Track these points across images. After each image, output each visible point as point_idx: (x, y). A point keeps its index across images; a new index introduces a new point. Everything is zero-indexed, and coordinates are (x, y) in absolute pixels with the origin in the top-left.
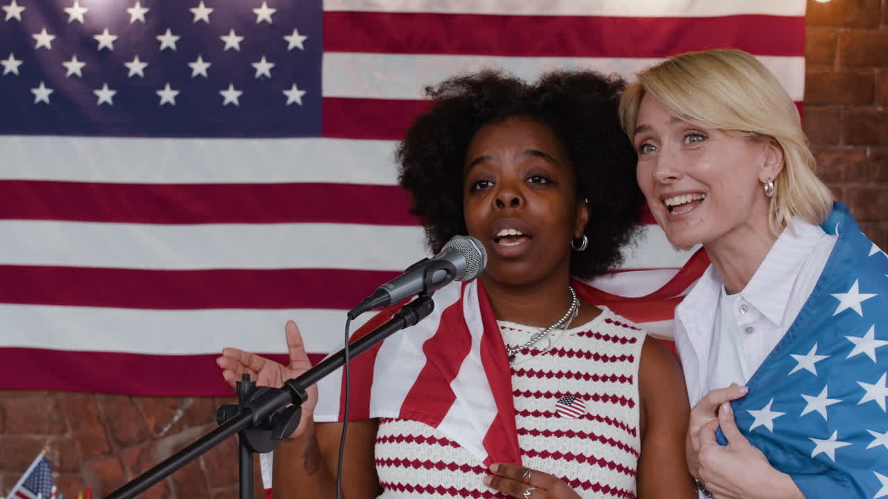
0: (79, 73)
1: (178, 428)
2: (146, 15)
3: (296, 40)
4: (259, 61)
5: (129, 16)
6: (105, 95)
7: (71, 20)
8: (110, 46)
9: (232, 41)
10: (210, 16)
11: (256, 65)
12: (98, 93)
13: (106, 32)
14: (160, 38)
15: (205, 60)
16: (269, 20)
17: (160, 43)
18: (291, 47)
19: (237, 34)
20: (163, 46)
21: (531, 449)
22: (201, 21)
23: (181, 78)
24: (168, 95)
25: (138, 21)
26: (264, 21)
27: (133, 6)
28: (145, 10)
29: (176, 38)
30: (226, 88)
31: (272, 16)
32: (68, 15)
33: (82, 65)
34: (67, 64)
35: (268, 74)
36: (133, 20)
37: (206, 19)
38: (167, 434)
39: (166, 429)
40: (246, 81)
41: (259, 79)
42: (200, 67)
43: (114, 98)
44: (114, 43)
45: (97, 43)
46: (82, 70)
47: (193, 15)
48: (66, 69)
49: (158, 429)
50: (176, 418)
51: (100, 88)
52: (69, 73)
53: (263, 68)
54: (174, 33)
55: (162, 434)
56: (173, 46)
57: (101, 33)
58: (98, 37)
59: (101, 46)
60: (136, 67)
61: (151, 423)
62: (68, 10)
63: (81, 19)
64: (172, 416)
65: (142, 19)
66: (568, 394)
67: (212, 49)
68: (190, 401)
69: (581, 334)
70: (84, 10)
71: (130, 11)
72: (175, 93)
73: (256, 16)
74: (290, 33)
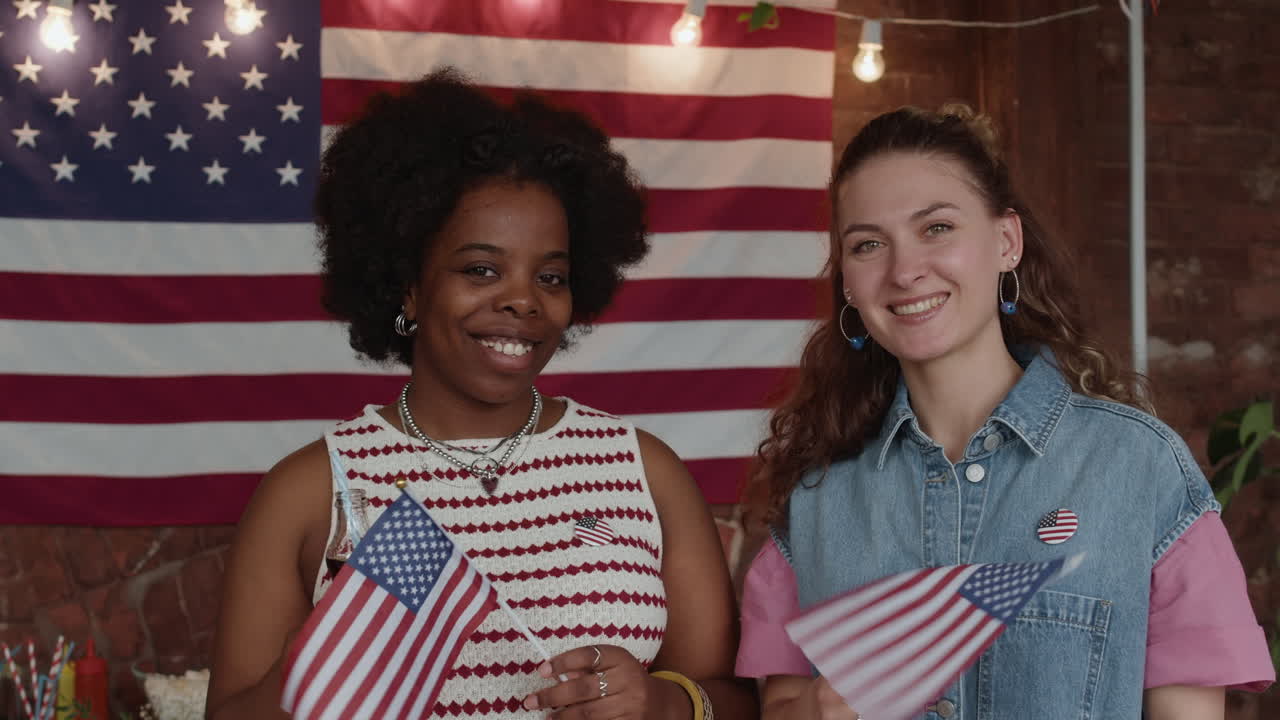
0: (32, 142)
1: (153, 564)
2: (114, 76)
3: (290, 111)
4: (247, 133)
5: (94, 76)
6: (65, 170)
7: (22, 78)
8: (71, 112)
9: (216, 109)
10: (190, 79)
11: (244, 138)
12: (56, 167)
13: (65, 95)
14: (133, 103)
15: (185, 131)
16: (260, 86)
17: (132, 110)
18: (285, 118)
19: (222, 102)
20: (136, 113)
21: (558, 595)
22: (180, 85)
23: (158, 152)
24: (141, 171)
25: (104, 82)
26: (254, 88)
27: (98, 65)
28: (113, 70)
29: (151, 104)
30: (210, 165)
31: (263, 82)
32: (18, 73)
33: (35, 133)
34: (18, 132)
35: (258, 149)
36: (98, 80)
37: (186, 82)
38: (140, 572)
39: (140, 565)
40: (233, 156)
41: (246, 155)
42: (179, 139)
43: (75, 173)
44: (75, 107)
45: (55, 107)
46: (36, 139)
47: (171, 78)
48: (16, 138)
49: (130, 566)
50: (152, 552)
51: (59, 161)
52: (20, 142)
53: (252, 141)
54: (148, 99)
55: (135, 571)
56: (148, 113)
57: (59, 96)
58: (56, 101)
59: (59, 111)
60: (103, 137)
61: (121, 560)
62: (19, 67)
63: (34, 78)
64: (147, 550)
65: (110, 80)
66: (588, 513)
67: (194, 119)
68: (168, 532)
69: (560, 435)
70: (37, 68)
71: (95, 70)
72: (150, 169)
73: (244, 81)
74: (284, 103)
